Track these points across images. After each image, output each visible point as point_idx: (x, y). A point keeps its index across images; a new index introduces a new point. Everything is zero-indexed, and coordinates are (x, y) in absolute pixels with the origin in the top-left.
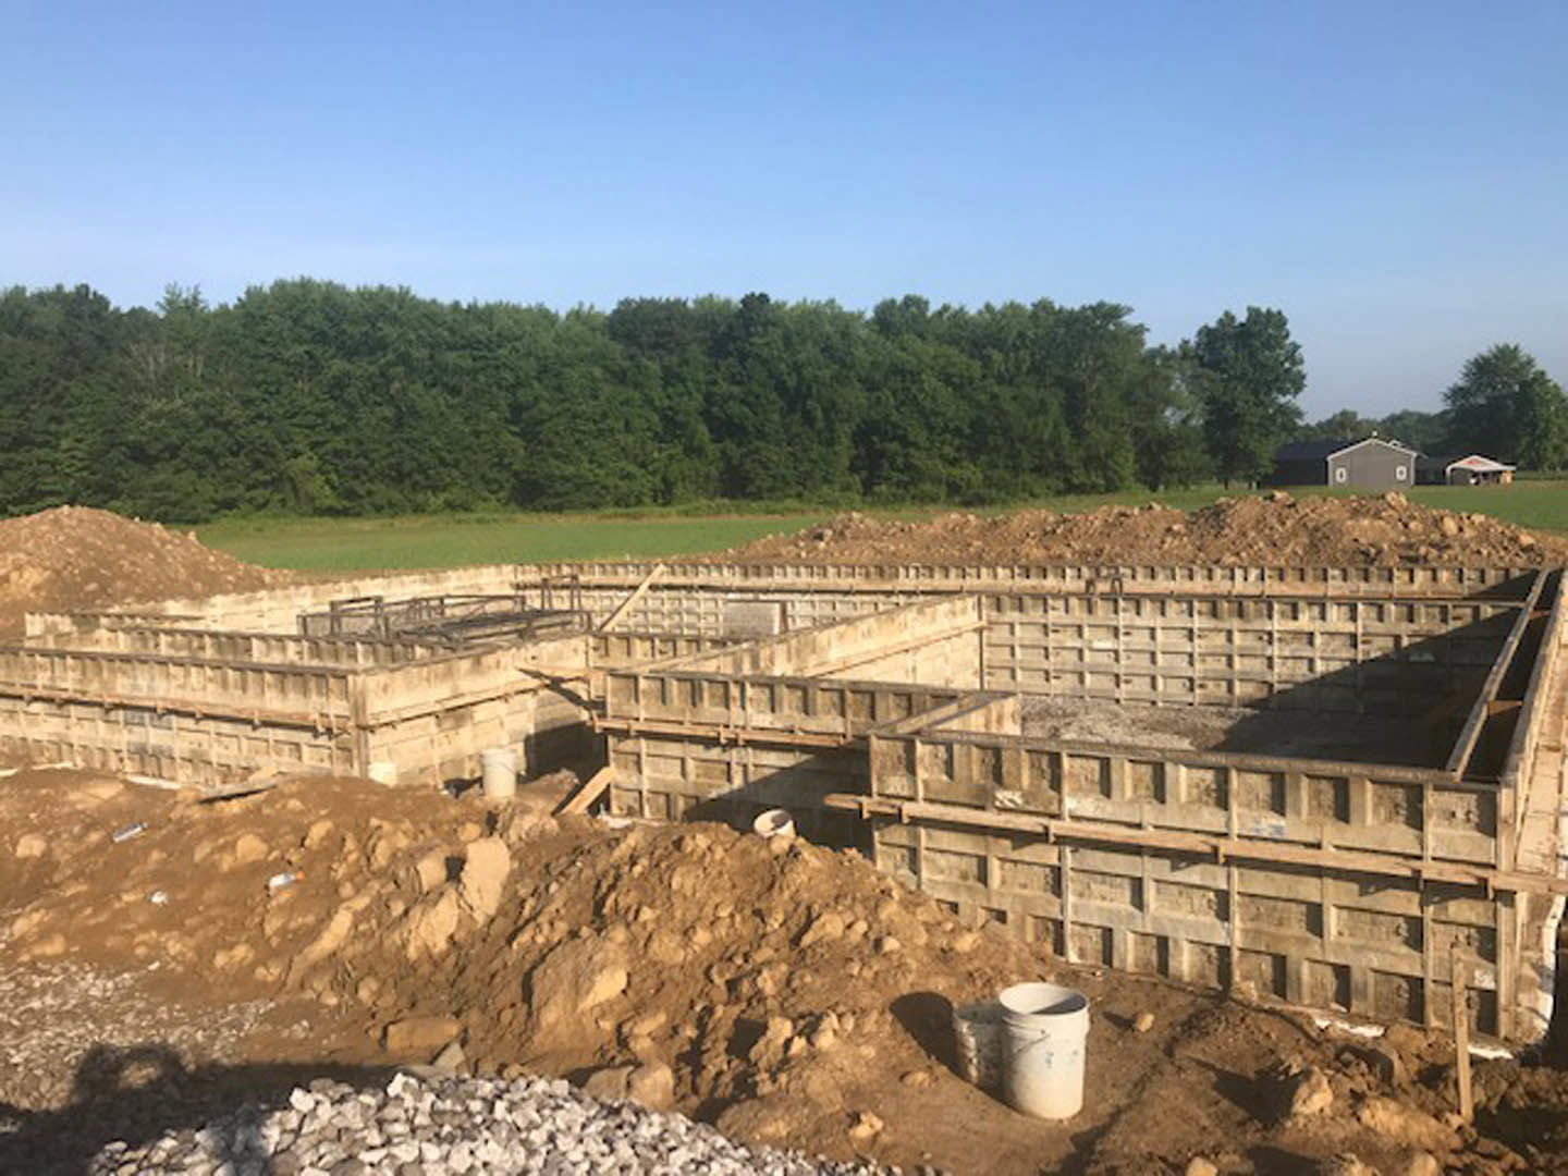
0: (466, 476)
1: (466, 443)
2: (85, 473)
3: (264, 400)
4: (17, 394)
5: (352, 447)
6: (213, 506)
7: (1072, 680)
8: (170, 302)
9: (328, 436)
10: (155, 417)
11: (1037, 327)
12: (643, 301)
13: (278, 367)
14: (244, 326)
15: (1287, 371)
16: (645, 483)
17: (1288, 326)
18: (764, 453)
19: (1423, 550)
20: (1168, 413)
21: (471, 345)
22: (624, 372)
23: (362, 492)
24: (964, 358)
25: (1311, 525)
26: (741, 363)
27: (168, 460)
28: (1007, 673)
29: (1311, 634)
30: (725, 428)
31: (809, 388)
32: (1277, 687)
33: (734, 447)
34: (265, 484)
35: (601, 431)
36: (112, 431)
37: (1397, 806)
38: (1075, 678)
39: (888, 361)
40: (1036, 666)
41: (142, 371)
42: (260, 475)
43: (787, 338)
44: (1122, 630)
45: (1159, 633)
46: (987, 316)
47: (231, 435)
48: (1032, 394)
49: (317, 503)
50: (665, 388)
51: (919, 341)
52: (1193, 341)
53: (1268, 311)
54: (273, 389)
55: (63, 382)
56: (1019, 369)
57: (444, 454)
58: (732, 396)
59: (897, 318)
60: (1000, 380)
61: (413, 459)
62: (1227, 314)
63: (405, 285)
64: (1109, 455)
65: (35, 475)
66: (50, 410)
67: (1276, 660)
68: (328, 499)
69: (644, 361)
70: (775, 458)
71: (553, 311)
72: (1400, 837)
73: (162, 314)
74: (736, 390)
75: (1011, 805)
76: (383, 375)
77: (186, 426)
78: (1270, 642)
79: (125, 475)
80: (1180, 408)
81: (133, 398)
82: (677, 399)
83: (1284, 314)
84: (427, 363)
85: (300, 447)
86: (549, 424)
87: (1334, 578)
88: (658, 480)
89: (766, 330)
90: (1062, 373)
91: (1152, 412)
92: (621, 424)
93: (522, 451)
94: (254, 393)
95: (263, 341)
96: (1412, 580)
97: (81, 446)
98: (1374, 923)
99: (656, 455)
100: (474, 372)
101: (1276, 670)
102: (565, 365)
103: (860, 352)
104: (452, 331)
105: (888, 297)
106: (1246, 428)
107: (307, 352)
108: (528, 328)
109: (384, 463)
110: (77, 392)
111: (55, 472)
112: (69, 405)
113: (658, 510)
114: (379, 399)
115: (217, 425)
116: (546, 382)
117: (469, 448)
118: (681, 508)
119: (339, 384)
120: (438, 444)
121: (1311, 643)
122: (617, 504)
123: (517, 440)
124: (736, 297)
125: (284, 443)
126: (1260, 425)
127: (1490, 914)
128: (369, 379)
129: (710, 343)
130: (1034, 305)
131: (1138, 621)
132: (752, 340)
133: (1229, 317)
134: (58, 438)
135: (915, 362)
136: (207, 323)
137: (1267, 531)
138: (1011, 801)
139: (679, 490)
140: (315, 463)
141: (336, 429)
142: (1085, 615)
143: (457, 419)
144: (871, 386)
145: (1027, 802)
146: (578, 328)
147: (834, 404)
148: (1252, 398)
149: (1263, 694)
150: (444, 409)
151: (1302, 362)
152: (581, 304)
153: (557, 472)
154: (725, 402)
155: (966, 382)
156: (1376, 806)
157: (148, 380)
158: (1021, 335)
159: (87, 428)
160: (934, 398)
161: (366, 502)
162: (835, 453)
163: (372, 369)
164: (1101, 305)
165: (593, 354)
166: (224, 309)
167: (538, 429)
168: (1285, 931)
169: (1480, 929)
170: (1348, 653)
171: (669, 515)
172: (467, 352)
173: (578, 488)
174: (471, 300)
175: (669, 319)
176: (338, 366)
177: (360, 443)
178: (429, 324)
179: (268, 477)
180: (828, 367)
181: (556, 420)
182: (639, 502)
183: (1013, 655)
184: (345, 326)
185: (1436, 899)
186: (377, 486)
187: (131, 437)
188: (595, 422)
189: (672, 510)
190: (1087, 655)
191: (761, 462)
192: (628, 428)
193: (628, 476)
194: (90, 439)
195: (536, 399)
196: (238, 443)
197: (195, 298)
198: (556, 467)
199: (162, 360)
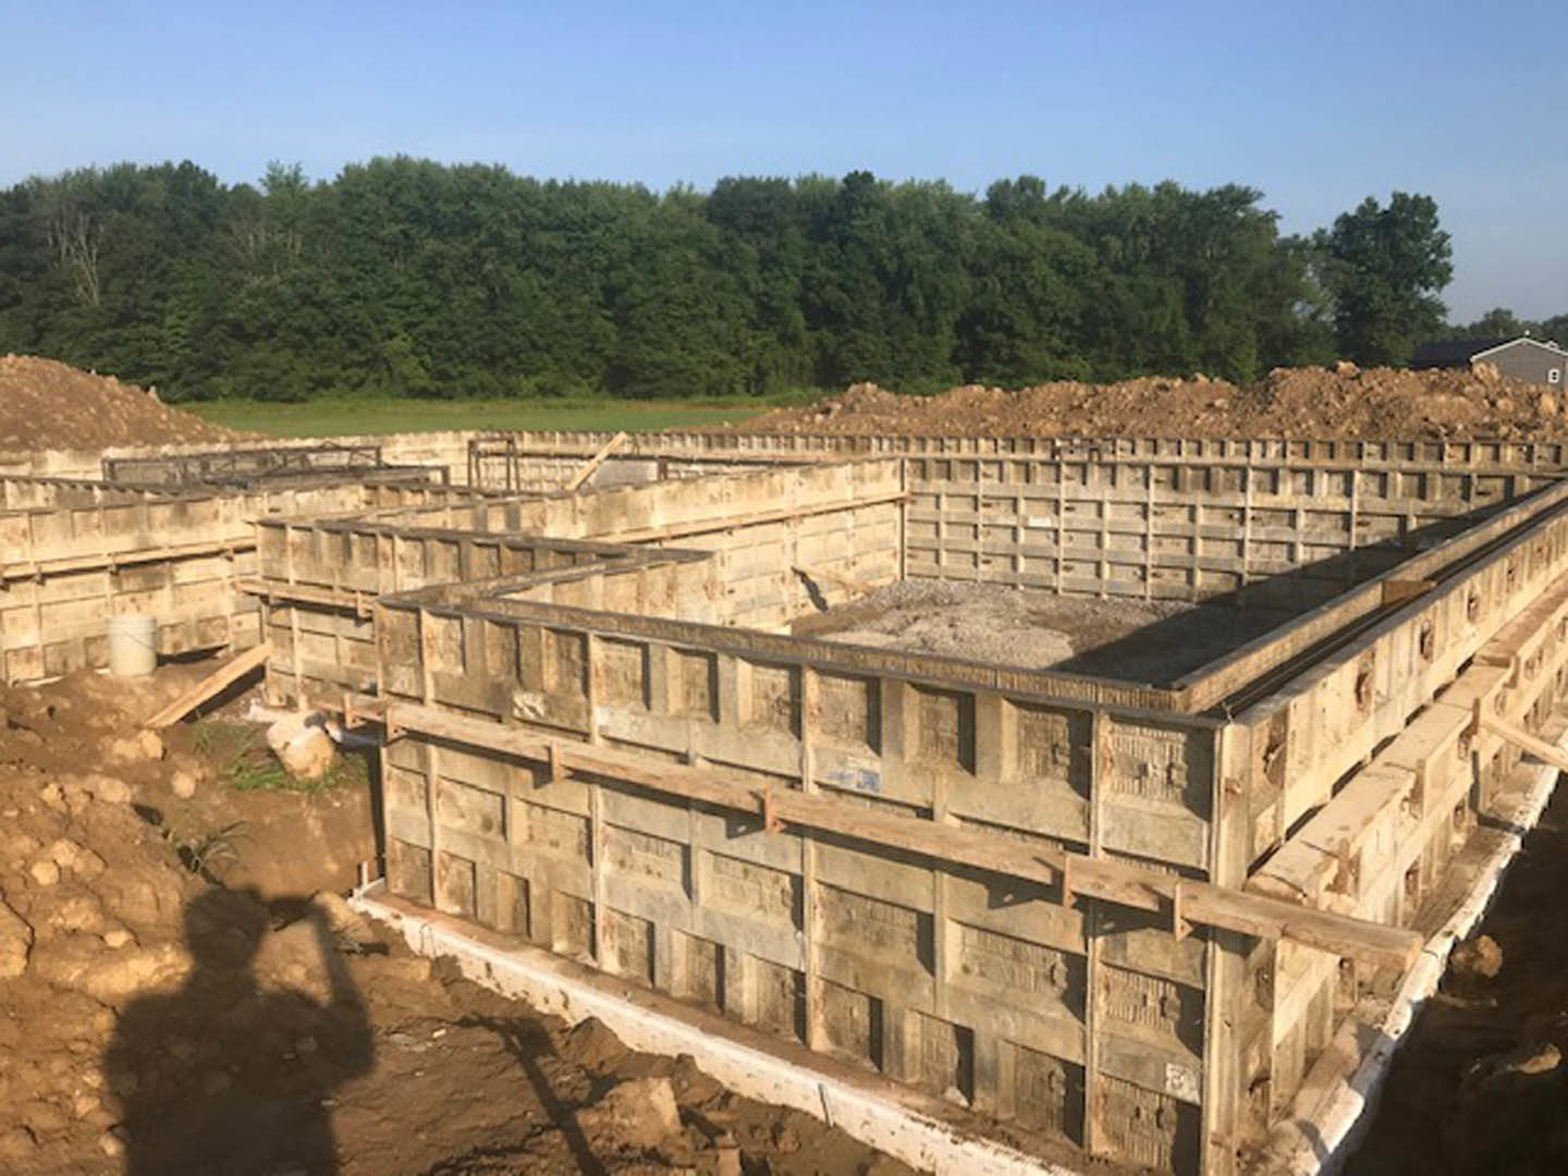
0: (557, 361)
1: (558, 327)
2: (188, 351)
3: (359, 279)
4: (123, 269)
5: (445, 327)
6: (310, 385)
7: (1001, 565)
8: (272, 179)
9: (423, 316)
10: (253, 295)
11: (1159, 212)
12: (742, 179)
13: (374, 247)
14: (343, 205)
15: (1433, 262)
16: (737, 370)
17: (1437, 214)
18: (861, 341)
19: (1504, 430)
20: (1298, 307)
21: (563, 226)
22: (720, 256)
23: (454, 373)
24: (1079, 244)
25: (1373, 401)
26: (841, 247)
27: (266, 339)
28: (931, 555)
29: (1293, 513)
30: (823, 316)
31: (911, 272)
32: (1247, 578)
33: (831, 335)
34: (360, 365)
35: (693, 317)
36: (213, 308)
37: (1054, 747)
38: (1008, 561)
39: (996, 247)
40: (965, 547)
41: (243, 250)
42: (355, 356)
43: (890, 223)
44: (1064, 505)
45: (1107, 508)
46: (1109, 201)
47: (327, 313)
48: (1151, 283)
49: (411, 384)
50: (761, 272)
51: (1032, 226)
52: (1330, 228)
53: (1416, 197)
54: (368, 267)
55: (167, 259)
56: (1137, 256)
57: (535, 337)
58: (829, 281)
59: (1012, 201)
60: (1117, 268)
61: (505, 343)
62: (1369, 200)
63: (500, 163)
64: (1230, 350)
65: (141, 352)
66: (157, 286)
67: (1248, 545)
68: (422, 380)
69: (742, 244)
70: (872, 348)
71: (652, 192)
72: (1054, 807)
73: (264, 192)
74: (834, 274)
75: (532, 716)
76: (476, 255)
77: (281, 303)
78: (1242, 521)
79: (225, 353)
80: (1309, 302)
81: (235, 274)
82: (772, 283)
83: (1434, 200)
84: (520, 244)
85: (393, 328)
86: (641, 309)
87: (1369, 455)
88: (751, 370)
89: (867, 212)
90: (1182, 261)
91: (1278, 305)
92: (714, 310)
93: (614, 338)
94: (350, 271)
95: (361, 221)
96: (1467, 458)
97: (183, 323)
98: (1016, 956)
99: (750, 343)
100: (570, 253)
101: (1248, 557)
102: (658, 248)
103: (966, 236)
104: (546, 212)
105: (1002, 177)
106: (1382, 325)
107: (402, 231)
108: (624, 210)
109: (477, 345)
110: (181, 269)
111: (160, 349)
112: (174, 281)
113: (748, 399)
114: (472, 279)
115: (313, 304)
116: (640, 265)
117: (559, 332)
118: (773, 397)
119: (432, 265)
120: (530, 327)
121: (1293, 524)
122: (709, 393)
123: (610, 325)
124: (839, 175)
125: (378, 322)
126: (1396, 321)
127: (1197, 961)
128: (462, 260)
129: (811, 226)
130: (1158, 188)
131: (1083, 494)
132: (853, 222)
133: (1371, 203)
134: (162, 312)
135: (1025, 247)
136: (305, 199)
137: (1321, 407)
138: (533, 709)
139: (771, 379)
140: (407, 346)
141: (430, 311)
142: (1022, 484)
143: (549, 301)
144: (976, 271)
145: (549, 712)
146: (675, 209)
147: (936, 289)
148: (1390, 291)
149: (1230, 586)
150: (537, 291)
151: (1450, 252)
152: (680, 183)
153: (648, 359)
154: (823, 287)
155: (1080, 269)
156: (1023, 745)
157: (248, 257)
158: (1141, 221)
159: (190, 305)
160: (1044, 286)
161: (458, 384)
162: (936, 344)
163: (465, 249)
164: (1230, 188)
165: (688, 236)
166: (323, 184)
167: (631, 313)
168: (885, 957)
169: (1181, 988)
170: (1337, 538)
171: (759, 404)
172: (562, 233)
173: (669, 375)
174: (568, 179)
175: (768, 200)
176: (432, 245)
177: (453, 325)
178: (523, 205)
179: (363, 358)
180: (932, 252)
181: (649, 305)
182: (732, 391)
183: (938, 533)
184: (439, 204)
185: (1109, 926)
186: (470, 368)
187: (231, 315)
188: (687, 307)
189: (762, 400)
190: (1022, 533)
191: (857, 352)
192: (721, 315)
193: (721, 364)
194: (193, 316)
195: (630, 282)
196: (332, 322)
197: (296, 174)
198: (646, 354)
199: (263, 239)
